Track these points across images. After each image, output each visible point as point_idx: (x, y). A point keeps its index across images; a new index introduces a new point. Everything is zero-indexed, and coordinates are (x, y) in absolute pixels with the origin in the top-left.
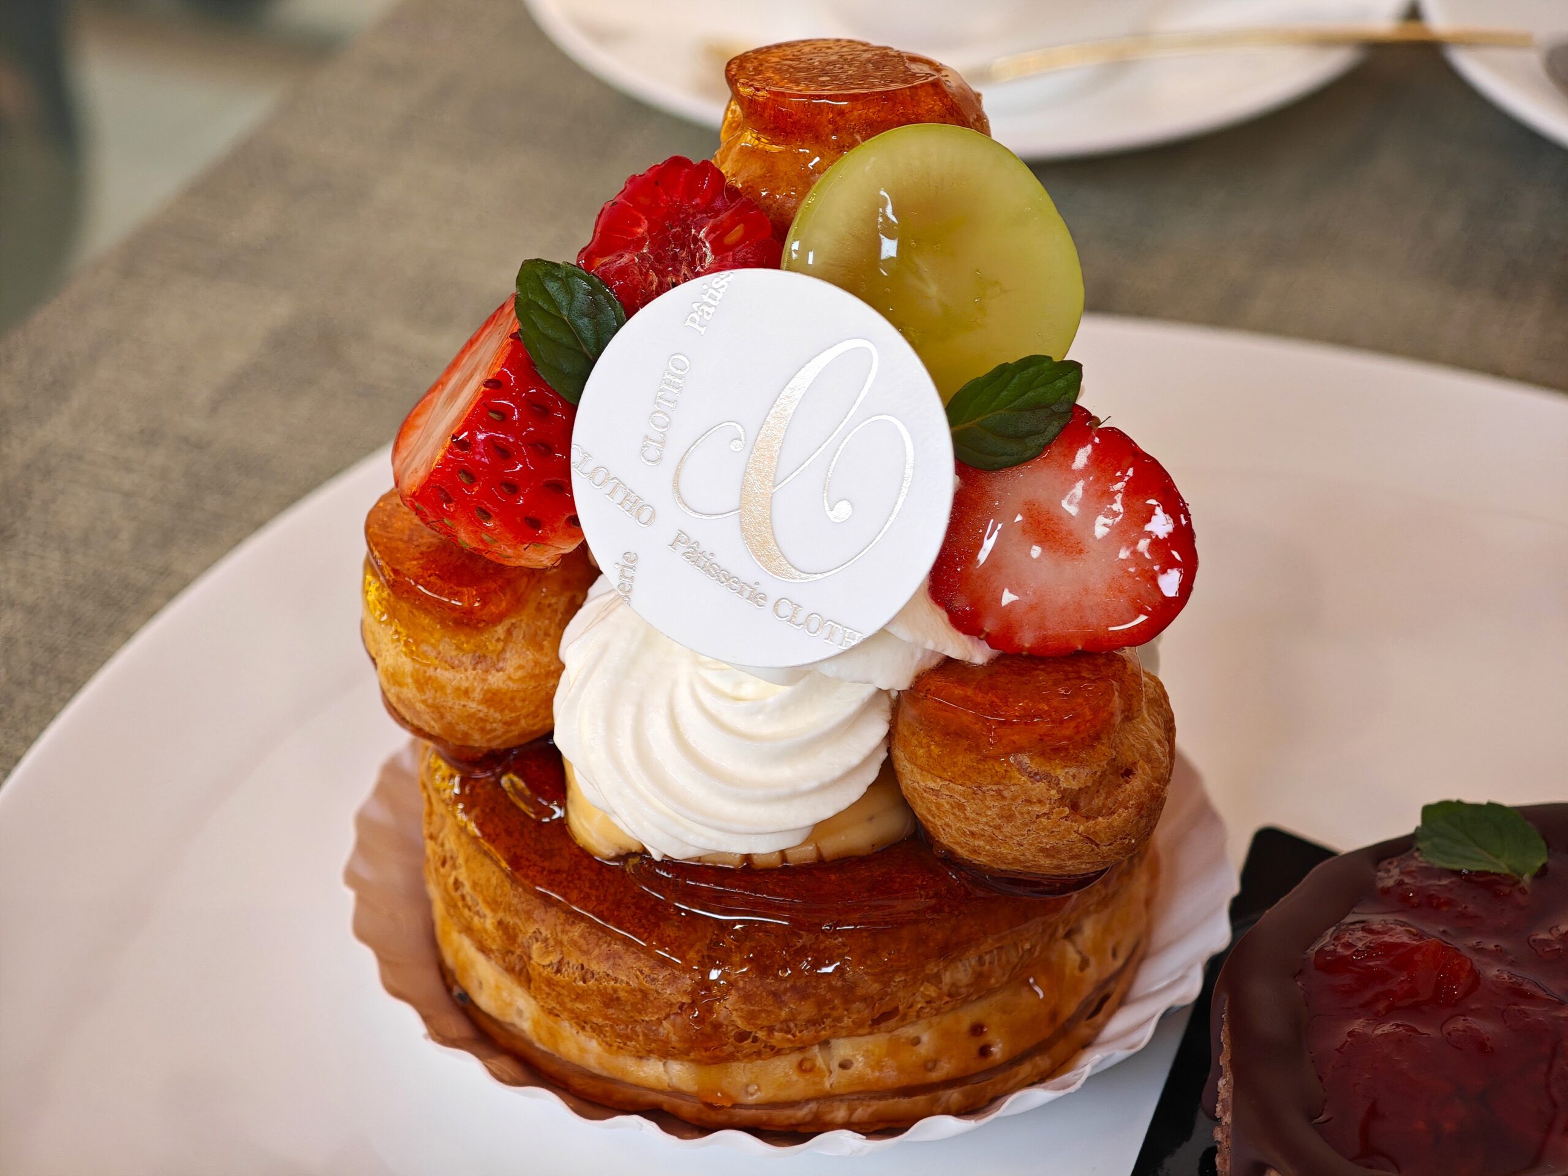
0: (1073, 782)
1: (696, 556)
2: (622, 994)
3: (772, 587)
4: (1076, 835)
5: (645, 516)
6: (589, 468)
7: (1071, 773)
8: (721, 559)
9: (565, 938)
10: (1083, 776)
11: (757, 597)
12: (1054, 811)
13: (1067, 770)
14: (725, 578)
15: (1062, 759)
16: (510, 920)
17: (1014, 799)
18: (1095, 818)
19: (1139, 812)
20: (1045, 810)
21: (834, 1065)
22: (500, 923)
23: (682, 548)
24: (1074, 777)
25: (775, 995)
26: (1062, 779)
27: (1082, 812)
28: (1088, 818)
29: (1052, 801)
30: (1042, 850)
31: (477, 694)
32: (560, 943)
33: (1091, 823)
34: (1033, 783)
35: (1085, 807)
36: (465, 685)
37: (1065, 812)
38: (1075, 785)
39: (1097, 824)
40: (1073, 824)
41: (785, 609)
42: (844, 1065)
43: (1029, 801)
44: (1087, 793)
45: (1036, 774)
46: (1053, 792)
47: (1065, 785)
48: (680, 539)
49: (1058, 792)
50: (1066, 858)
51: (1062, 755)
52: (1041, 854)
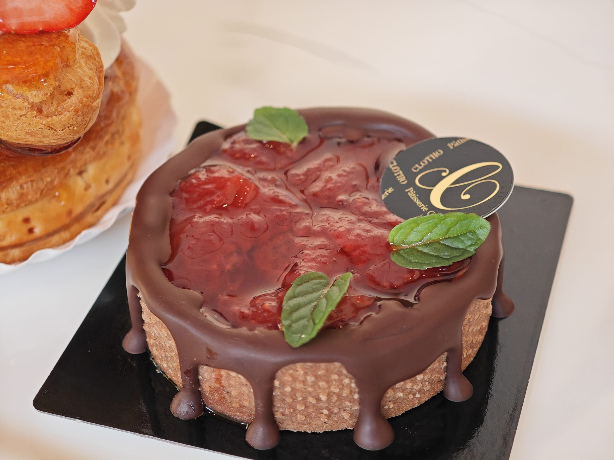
0: (35, 98)
4: (42, 125)
7: (34, 94)
10: (40, 95)
12: (28, 113)
13: (32, 92)
15: (28, 87)
17: (7, 107)
18: (52, 117)
19: (76, 114)
20: (23, 112)
24: (35, 96)
26: (30, 97)
27: (44, 113)
28: (48, 117)
29: (27, 109)
30: (27, 133)
33: (50, 119)
34: (15, 99)
35: (46, 111)
37: (34, 114)
38: (37, 100)
39: (52, 120)
40: (40, 120)
43: (14, 108)
44: (45, 104)
45: (17, 94)
46: (26, 104)
47: (32, 100)
49: (29, 104)
50: (41, 137)
51: (28, 84)
52: (28, 135)
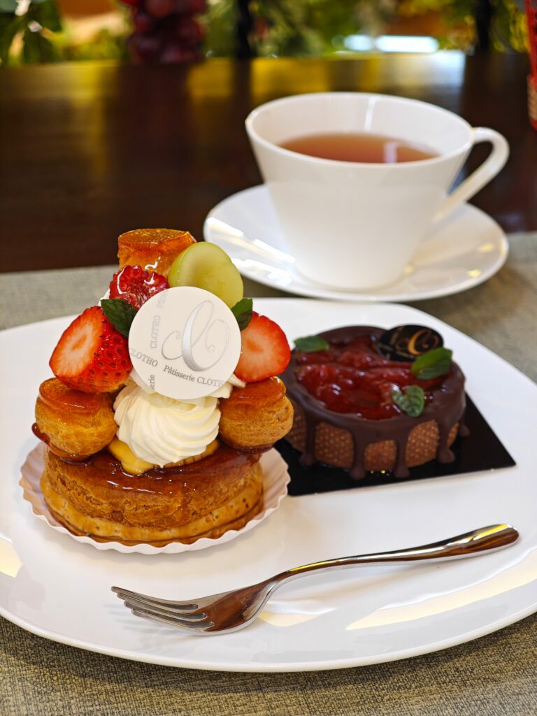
0: (279, 412)
1: (171, 371)
2: (160, 509)
3: (196, 374)
4: (280, 427)
5: (155, 364)
6: (135, 354)
7: (278, 409)
8: (180, 371)
9: (137, 499)
10: (281, 409)
11: (192, 379)
14: (182, 376)
16: (114, 501)
17: (264, 420)
20: (273, 421)
21: (214, 518)
22: (111, 503)
23: (167, 371)
25: (204, 497)
26: (276, 411)
28: (283, 421)
31: (96, 435)
32: (136, 501)
34: (269, 414)
36: (92, 432)
40: (279, 424)
41: (201, 380)
42: (217, 517)
45: (270, 411)
48: (166, 367)
49: (276, 415)
